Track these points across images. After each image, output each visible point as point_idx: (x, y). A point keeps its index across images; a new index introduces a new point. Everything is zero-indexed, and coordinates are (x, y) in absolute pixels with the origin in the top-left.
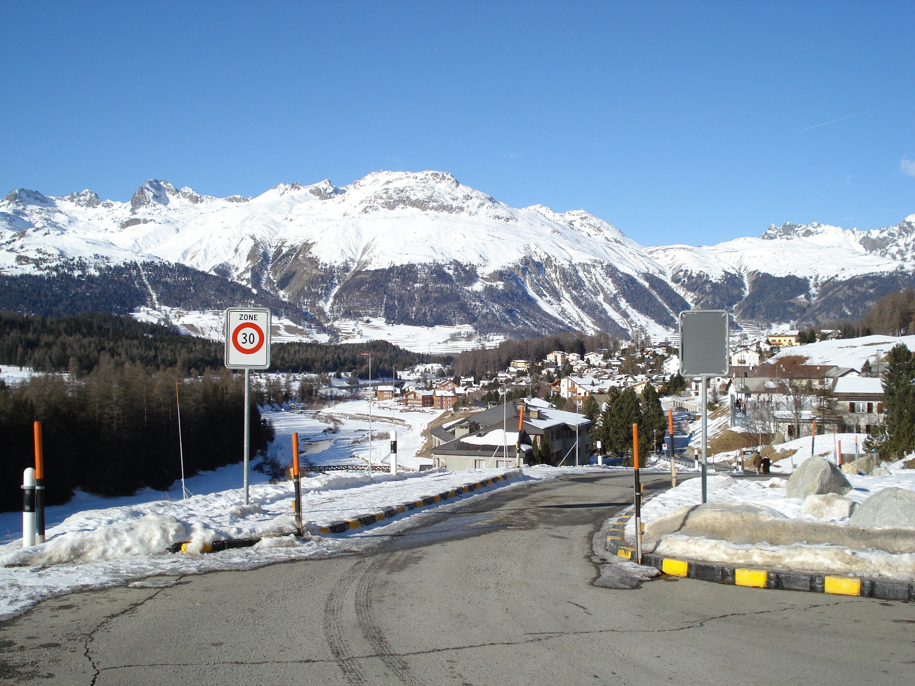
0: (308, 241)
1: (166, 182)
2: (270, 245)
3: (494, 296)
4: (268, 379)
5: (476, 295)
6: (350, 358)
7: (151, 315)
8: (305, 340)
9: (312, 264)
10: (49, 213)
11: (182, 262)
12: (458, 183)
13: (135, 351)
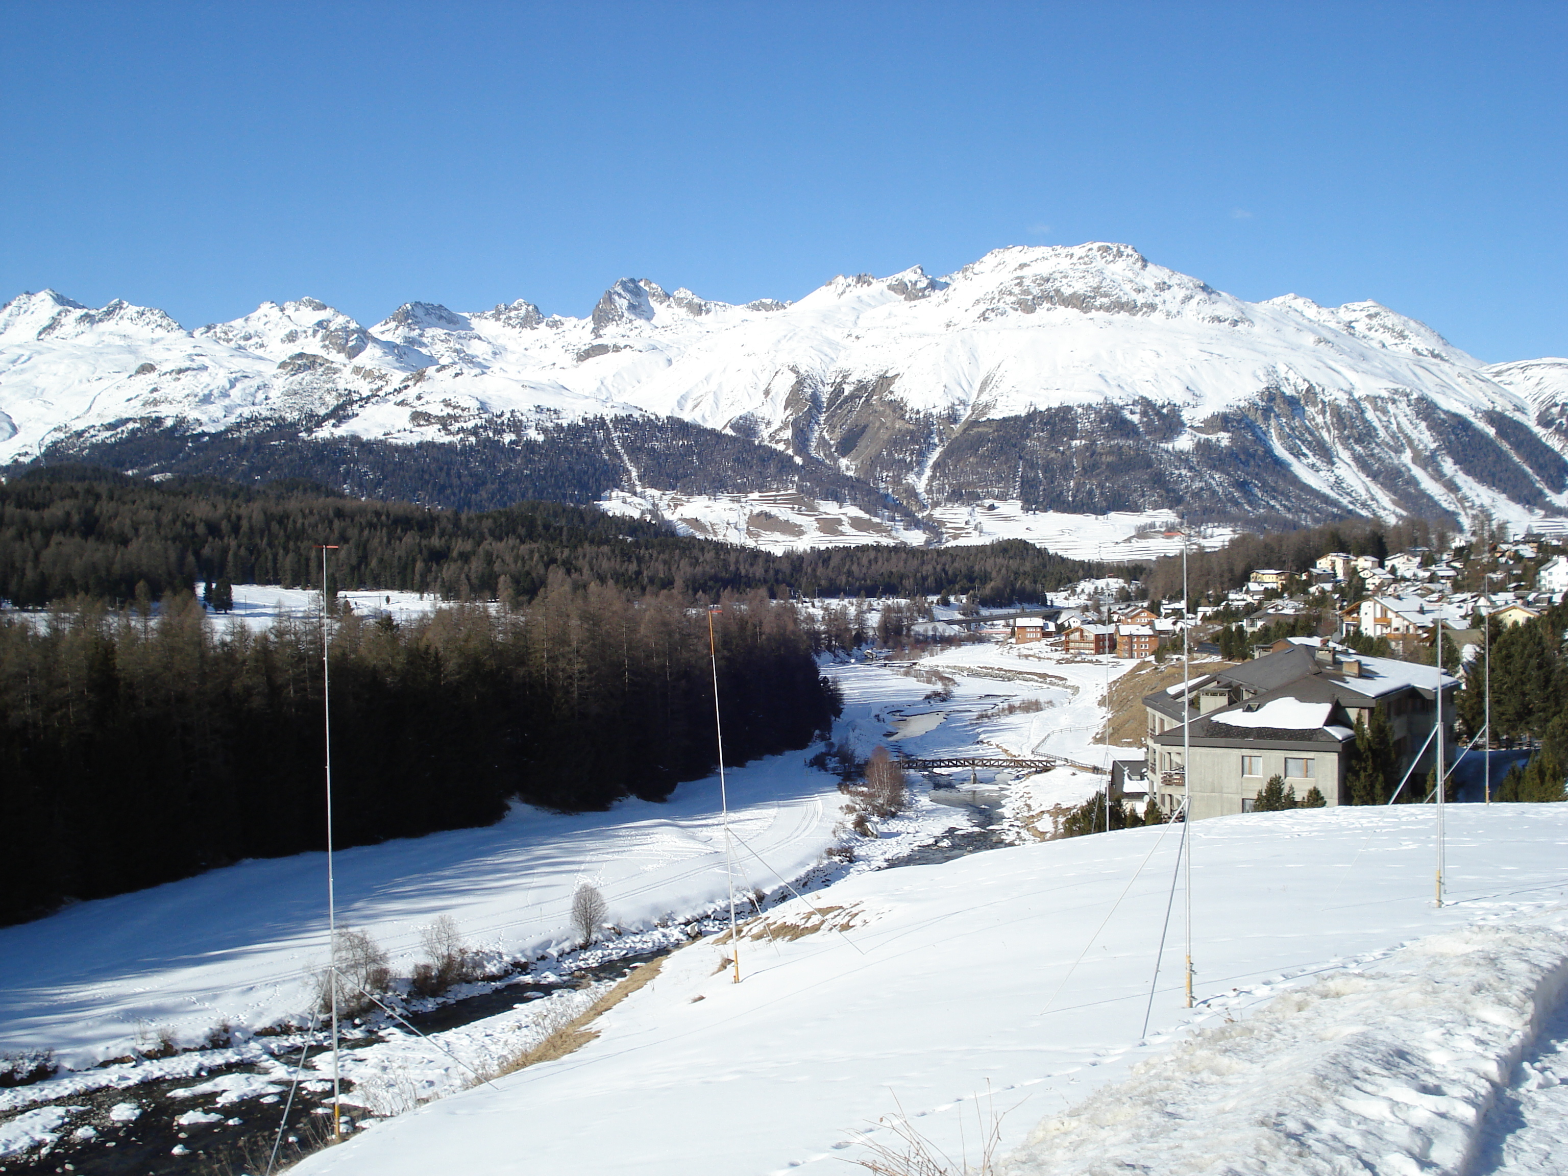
0: (886, 372)
1: (648, 283)
2: (822, 382)
3: (1212, 459)
4: (826, 609)
5: (1181, 458)
6: (964, 570)
7: (630, 504)
8: (885, 541)
9: (894, 411)
10: (461, 341)
11: (677, 414)
12: (1145, 262)
13: (605, 565)
